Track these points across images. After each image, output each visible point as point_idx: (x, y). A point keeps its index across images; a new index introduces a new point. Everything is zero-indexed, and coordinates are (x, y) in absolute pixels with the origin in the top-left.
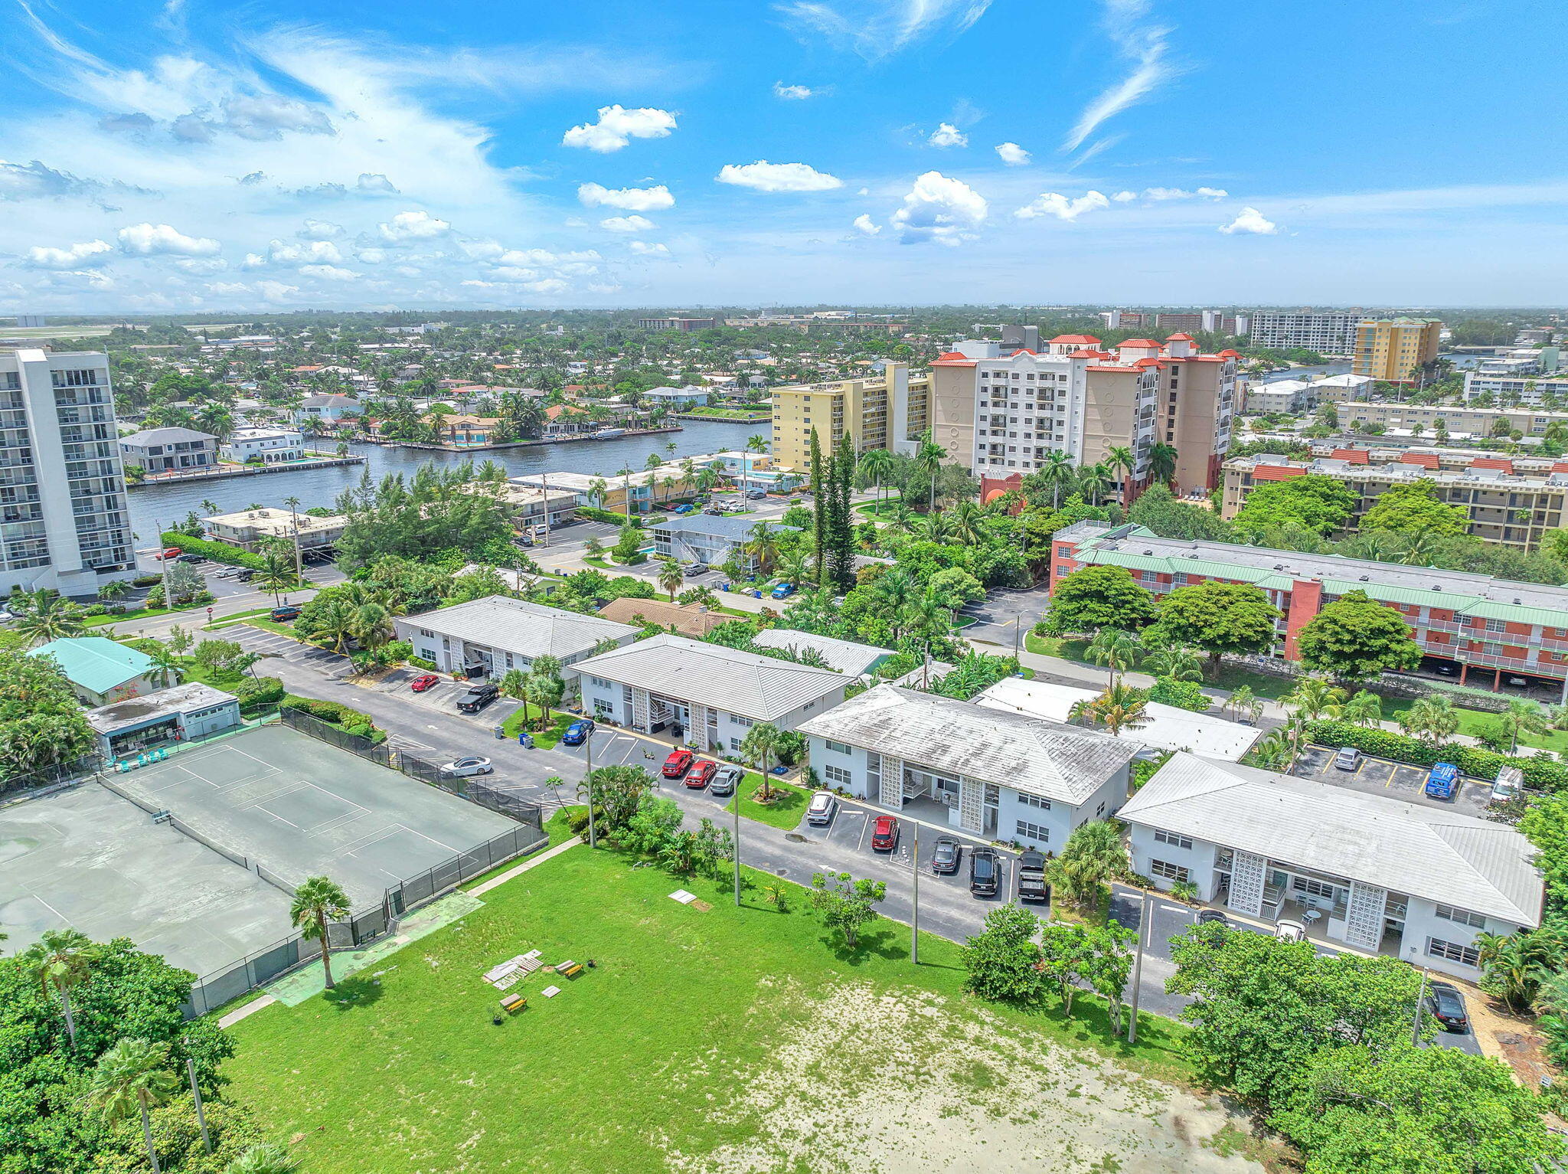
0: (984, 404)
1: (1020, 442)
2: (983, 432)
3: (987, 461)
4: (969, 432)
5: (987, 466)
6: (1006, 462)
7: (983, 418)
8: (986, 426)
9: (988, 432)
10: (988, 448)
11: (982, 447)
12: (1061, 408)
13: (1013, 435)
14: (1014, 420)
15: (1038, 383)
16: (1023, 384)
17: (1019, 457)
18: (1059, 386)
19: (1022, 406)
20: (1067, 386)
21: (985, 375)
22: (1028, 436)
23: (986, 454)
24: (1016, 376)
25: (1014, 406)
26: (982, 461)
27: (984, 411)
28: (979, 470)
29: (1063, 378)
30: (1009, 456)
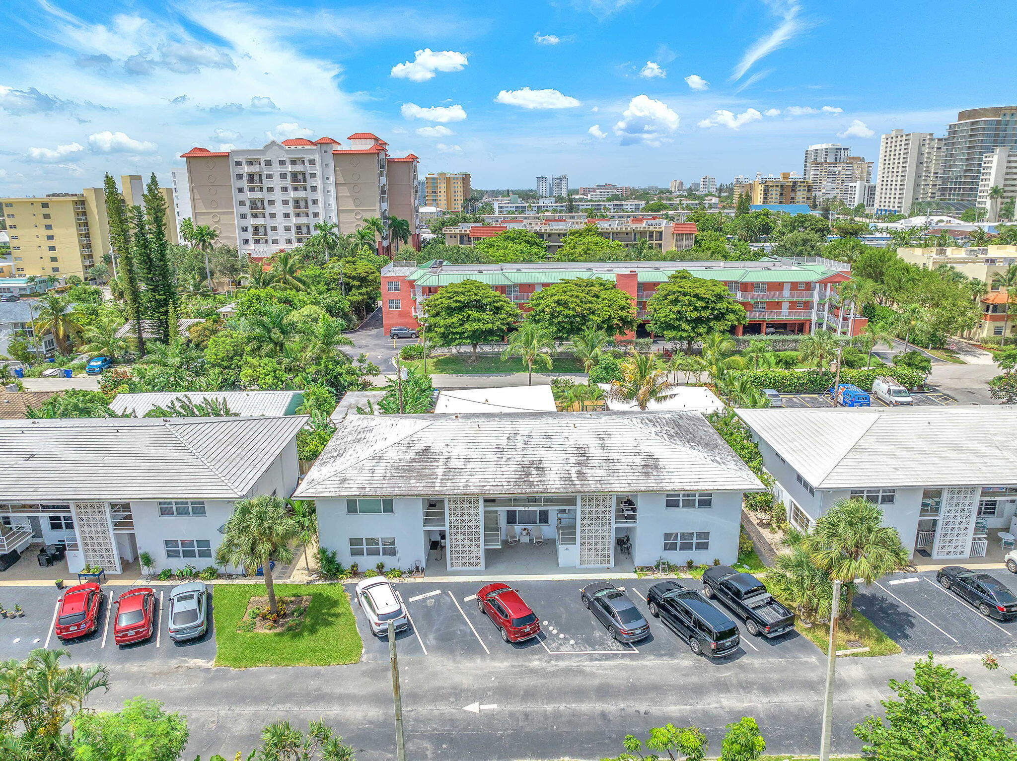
0: (241, 190)
1: (280, 221)
2: (244, 216)
3: (251, 241)
4: (230, 216)
5: (252, 246)
6: (270, 241)
7: (242, 203)
8: (246, 210)
9: (249, 216)
10: (250, 229)
11: (245, 229)
12: (314, 189)
13: (273, 216)
14: (272, 203)
15: (290, 167)
16: (276, 169)
17: (281, 235)
18: (310, 170)
19: (277, 190)
20: (317, 169)
21: (238, 164)
22: (287, 215)
23: (249, 235)
24: (268, 163)
25: (271, 189)
26: (246, 242)
27: (241, 197)
28: (244, 250)
29: (312, 162)
30: (271, 235)
